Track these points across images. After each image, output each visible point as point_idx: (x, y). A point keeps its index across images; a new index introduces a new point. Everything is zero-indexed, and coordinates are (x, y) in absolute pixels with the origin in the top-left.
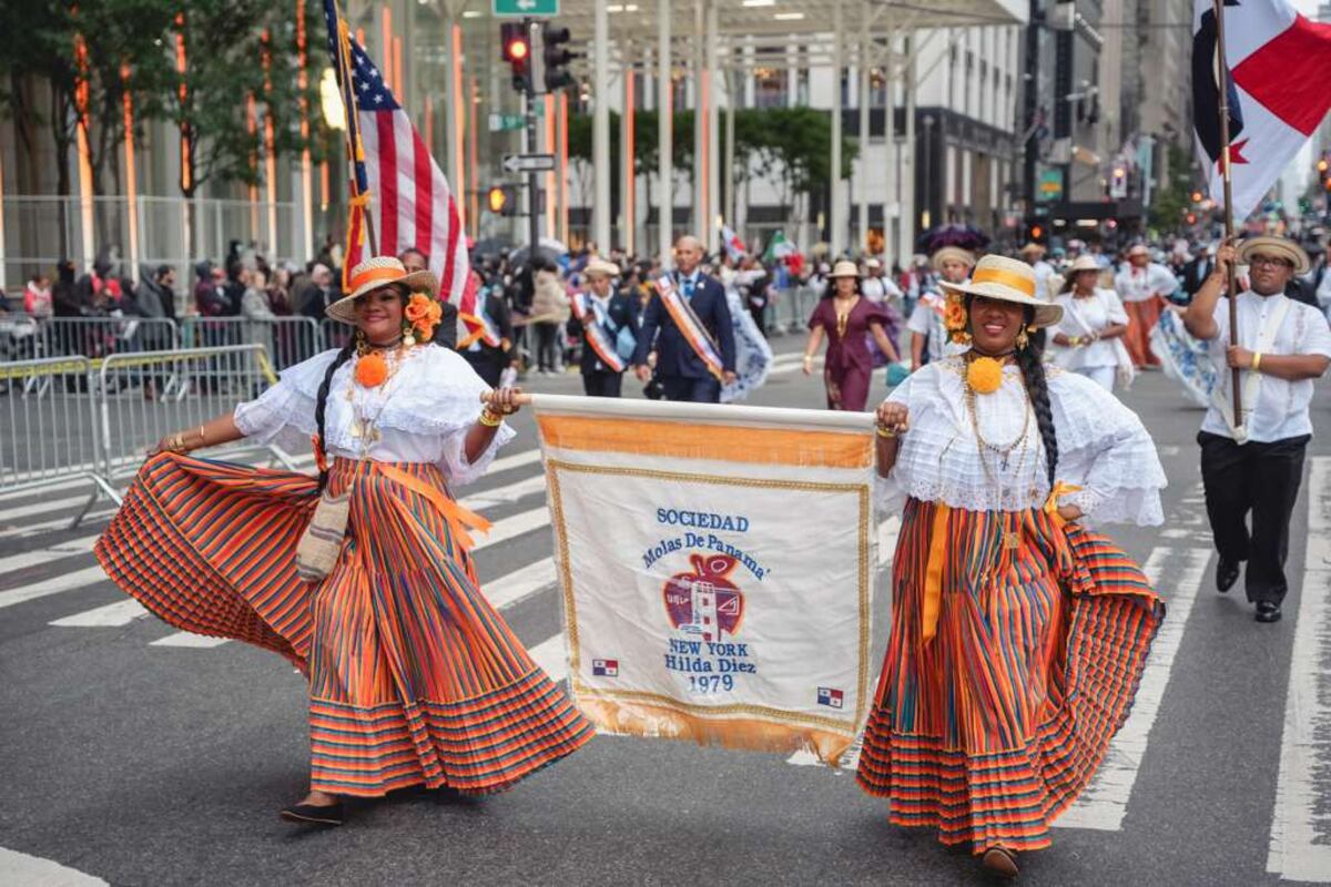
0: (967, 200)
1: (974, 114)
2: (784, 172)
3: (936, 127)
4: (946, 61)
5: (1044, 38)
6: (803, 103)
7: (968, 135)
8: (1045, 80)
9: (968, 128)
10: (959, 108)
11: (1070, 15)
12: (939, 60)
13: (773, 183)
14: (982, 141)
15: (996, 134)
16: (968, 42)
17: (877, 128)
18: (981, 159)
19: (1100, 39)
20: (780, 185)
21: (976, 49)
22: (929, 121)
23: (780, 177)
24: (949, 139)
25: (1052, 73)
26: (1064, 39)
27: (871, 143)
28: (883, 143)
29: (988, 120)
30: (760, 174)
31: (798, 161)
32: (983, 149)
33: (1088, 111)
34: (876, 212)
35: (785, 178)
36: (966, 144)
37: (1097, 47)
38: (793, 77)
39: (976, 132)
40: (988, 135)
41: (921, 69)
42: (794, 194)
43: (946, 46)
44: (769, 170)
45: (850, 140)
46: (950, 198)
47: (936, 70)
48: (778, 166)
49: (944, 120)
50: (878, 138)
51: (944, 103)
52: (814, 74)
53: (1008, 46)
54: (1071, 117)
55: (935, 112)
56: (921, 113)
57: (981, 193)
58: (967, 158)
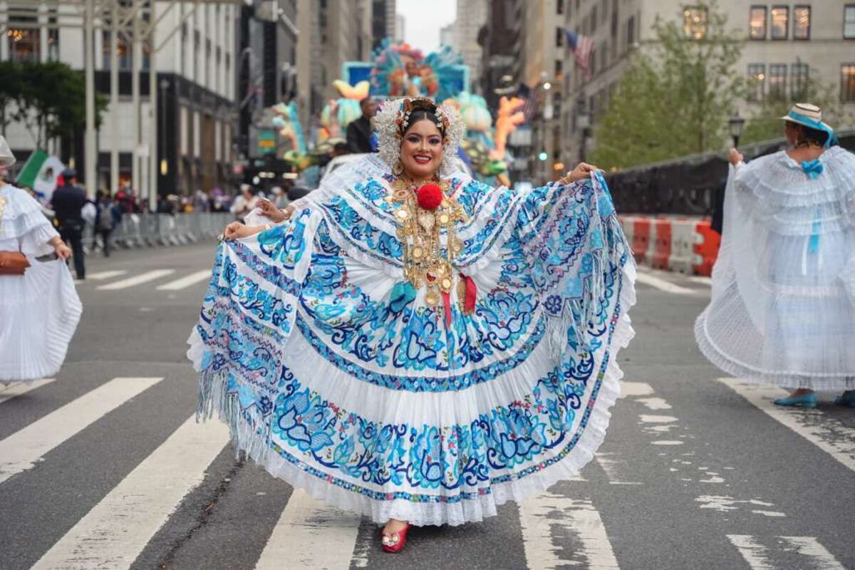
0: (197, 152)
1: (201, 81)
2: (39, 118)
3: (171, 89)
4: (178, 36)
5: (254, 26)
6: (54, 58)
7: (197, 98)
8: (256, 61)
9: (198, 94)
10: (190, 75)
11: (274, 11)
12: (172, 35)
13: (28, 127)
14: (208, 105)
15: (220, 101)
16: (195, 22)
17: (125, 88)
18: (207, 120)
19: (297, 31)
20: (35, 129)
21: (201, 28)
22: (165, 84)
23: (35, 122)
24: (182, 100)
25: (261, 54)
26: (270, 29)
27: (120, 100)
28: (130, 100)
29: (213, 88)
30: (17, 118)
31: (52, 109)
32: (209, 111)
33: (289, 87)
34: (126, 159)
35: (39, 123)
36: (195, 106)
37: (294, 38)
38: (44, 34)
39: (203, 96)
40: (213, 100)
41: (158, 40)
42: (48, 138)
43: (177, 23)
44: (25, 116)
45: (102, 97)
46: (184, 149)
47: (171, 42)
48: (33, 112)
49: (177, 84)
50: (125, 97)
51: (178, 70)
52: (63, 33)
53: (227, 29)
54: (276, 89)
55: (170, 77)
56: (161, 77)
57: (208, 146)
58: (197, 119)
